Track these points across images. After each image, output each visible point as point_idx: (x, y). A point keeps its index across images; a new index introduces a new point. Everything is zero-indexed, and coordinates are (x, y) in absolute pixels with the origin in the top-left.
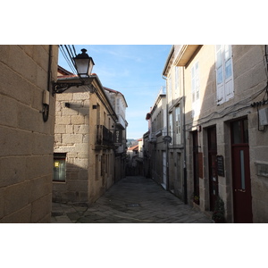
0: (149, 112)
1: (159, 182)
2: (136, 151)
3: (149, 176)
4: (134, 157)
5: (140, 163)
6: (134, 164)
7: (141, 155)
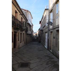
0: (41, 20)
1: (44, 45)
2: (36, 35)
3: (40, 42)
4: (36, 36)
5: (37, 38)
6: (36, 38)
7: (38, 36)
